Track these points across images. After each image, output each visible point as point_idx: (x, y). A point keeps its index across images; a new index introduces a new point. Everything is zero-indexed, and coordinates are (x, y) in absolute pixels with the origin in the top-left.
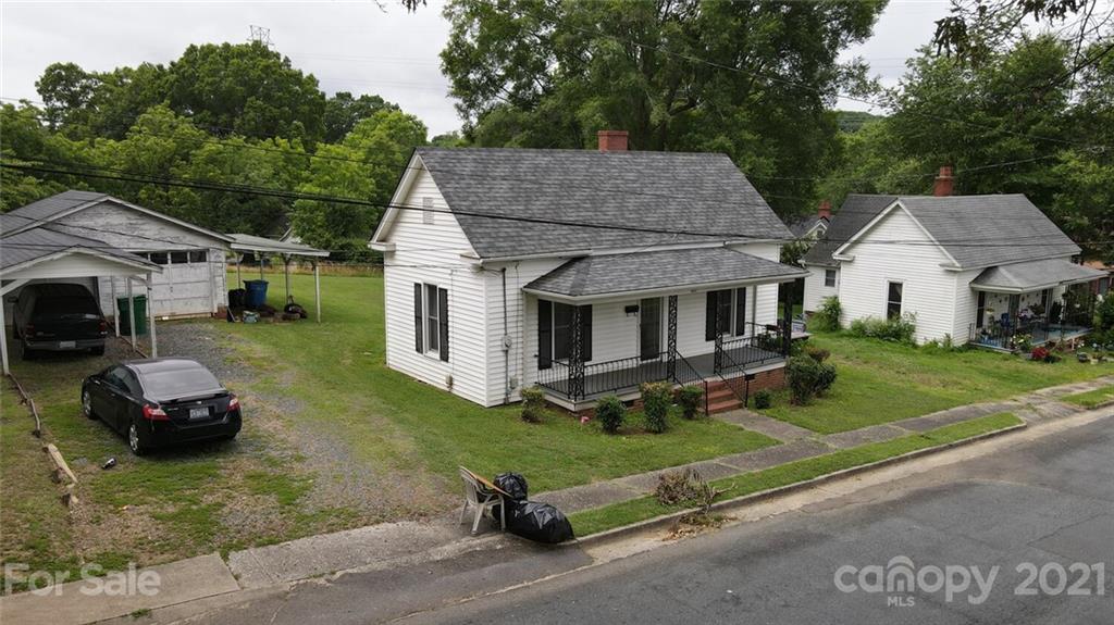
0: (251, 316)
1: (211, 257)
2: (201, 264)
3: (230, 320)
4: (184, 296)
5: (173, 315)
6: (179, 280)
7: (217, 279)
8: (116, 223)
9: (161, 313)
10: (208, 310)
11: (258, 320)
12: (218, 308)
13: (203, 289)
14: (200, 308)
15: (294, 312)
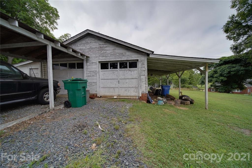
0: (161, 101)
1: (139, 65)
2: (134, 69)
3: (148, 102)
4: (125, 86)
5: (119, 96)
6: (123, 77)
7: (142, 77)
8: (94, 47)
9: (113, 94)
10: (137, 94)
11: (165, 103)
12: (142, 94)
13: (134, 83)
14: (132, 93)
15: (186, 100)
